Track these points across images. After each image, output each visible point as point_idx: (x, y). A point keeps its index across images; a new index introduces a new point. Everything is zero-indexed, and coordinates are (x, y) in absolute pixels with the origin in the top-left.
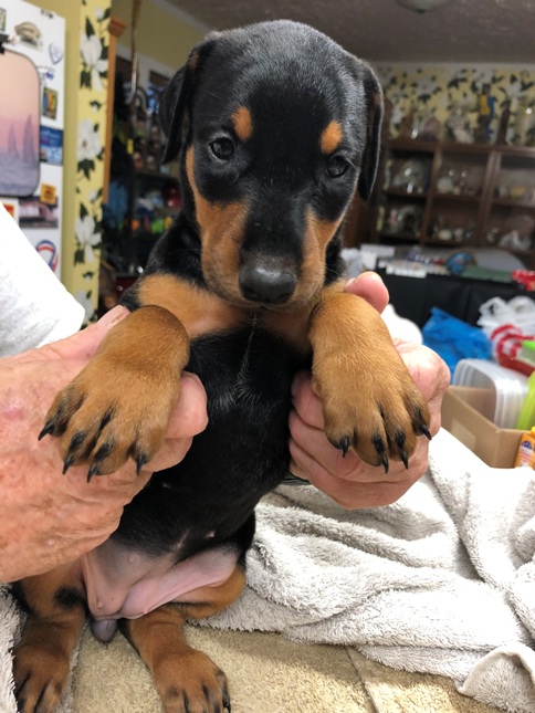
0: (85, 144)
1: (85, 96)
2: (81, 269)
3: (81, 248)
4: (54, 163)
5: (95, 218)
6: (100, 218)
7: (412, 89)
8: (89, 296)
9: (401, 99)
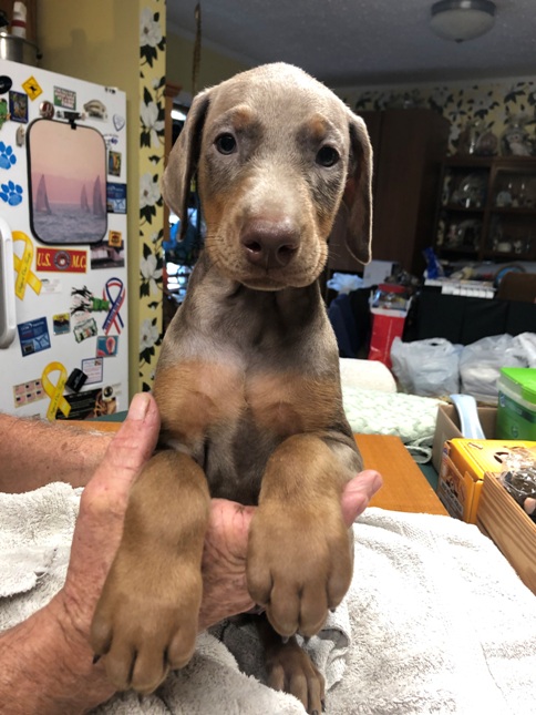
0: (146, 193)
1: (145, 152)
2: (146, 300)
3: (146, 282)
4: (119, 213)
5: (157, 256)
7: (468, 106)
8: (154, 322)
9: (458, 117)
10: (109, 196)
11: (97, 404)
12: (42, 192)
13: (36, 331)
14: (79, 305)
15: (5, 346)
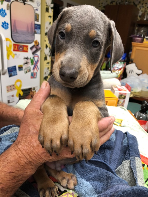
0: (47, 28)
1: (47, 14)
2: (46, 62)
3: (46, 56)
4: (38, 34)
5: (50, 48)
6: (51, 48)
7: (145, 5)
8: (48, 68)
9: (142, 8)
10: (35, 28)
11: (31, 92)
12: (15, 26)
13: (13, 70)
14: (26, 62)
15: (4, 74)
